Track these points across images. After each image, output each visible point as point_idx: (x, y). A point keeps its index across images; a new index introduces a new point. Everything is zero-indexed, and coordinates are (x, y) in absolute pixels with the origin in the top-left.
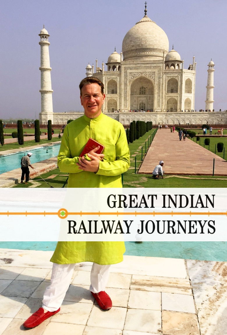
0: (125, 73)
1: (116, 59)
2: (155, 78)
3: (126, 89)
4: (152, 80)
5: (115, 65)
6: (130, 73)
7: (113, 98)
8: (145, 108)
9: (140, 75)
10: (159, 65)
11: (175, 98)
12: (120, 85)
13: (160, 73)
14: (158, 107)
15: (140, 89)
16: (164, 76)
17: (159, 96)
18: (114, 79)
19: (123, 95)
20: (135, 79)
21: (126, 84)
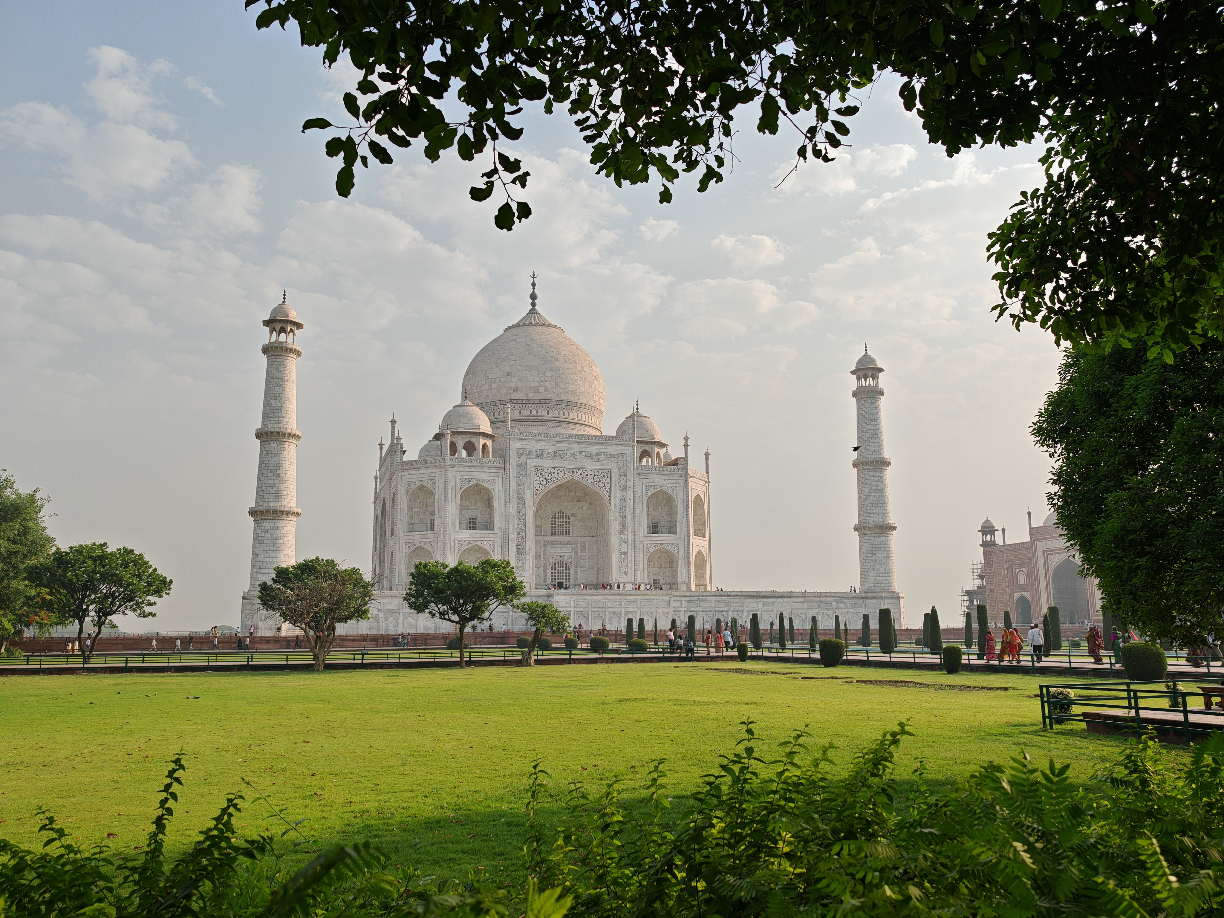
0: (519, 465)
1: (476, 422)
2: (610, 488)
3: (521, 516)
4: (603, 492)
5: (473, 439)
6: (537, 468)
7: (479, 543)
8: (568, 579)
9: (568, 477)
10: (620, 452)
11: (671, 549)
12: (507, 502)
13: (625, 475)
14: (623, 574)
15: (554, 517)
16: (637, 481)
17: (625, 541)
18: (483, 484)
19: (513, 536)
20: (552, 486)
21: (521, 501)
